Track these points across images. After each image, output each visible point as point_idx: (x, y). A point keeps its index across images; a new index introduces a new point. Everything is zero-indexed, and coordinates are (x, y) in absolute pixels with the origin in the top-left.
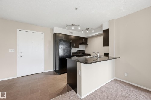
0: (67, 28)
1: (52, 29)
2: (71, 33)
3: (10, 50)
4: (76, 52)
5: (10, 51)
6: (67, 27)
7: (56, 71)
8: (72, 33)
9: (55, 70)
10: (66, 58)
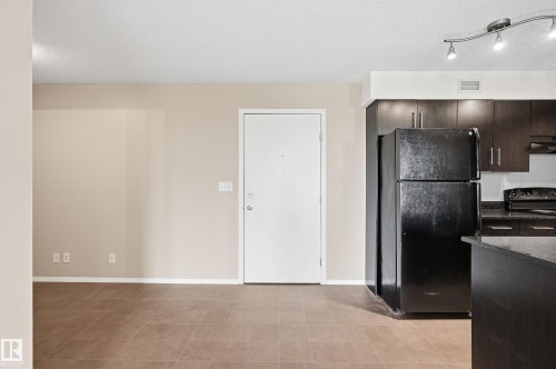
0: (452, 56)
1: (360, 87)
2: (466, 85)
3: (221, 184)
4: (501, 198)
5: (220, 190)
6: (451, 50)
7: (379, 289)
8: (476, 85)
9: (373, 283)
10: (464, 239)
